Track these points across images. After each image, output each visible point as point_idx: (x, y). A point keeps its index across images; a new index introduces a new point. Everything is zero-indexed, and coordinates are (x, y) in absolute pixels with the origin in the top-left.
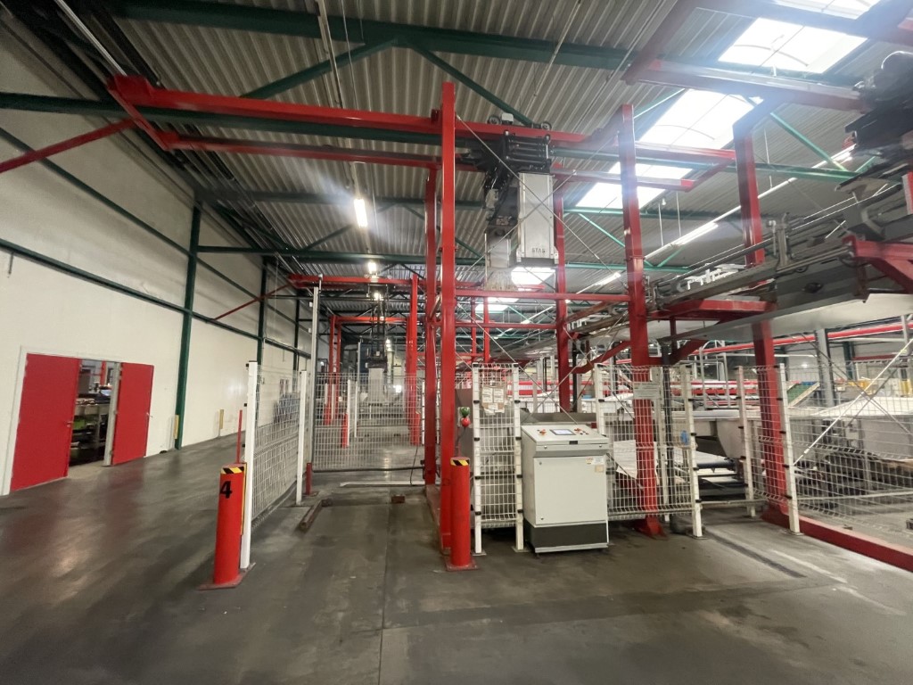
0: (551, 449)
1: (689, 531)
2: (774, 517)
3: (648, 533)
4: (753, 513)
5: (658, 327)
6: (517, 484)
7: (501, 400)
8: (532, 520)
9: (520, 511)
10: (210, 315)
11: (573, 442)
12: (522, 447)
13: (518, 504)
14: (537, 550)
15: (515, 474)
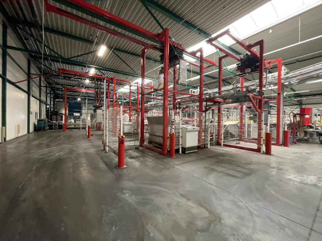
0: (190, 130)
1: (207, 148)
2: (218, 144)
5: (204, 103)
6: (180, 139)
7: (179, 119)
8: (184, 146)
9: (181, 145)
10: (13, 80)
11: (194, 129)
12: (182, 130)
13: (181, 143)
14: (186, 152)
15: (180, 137)
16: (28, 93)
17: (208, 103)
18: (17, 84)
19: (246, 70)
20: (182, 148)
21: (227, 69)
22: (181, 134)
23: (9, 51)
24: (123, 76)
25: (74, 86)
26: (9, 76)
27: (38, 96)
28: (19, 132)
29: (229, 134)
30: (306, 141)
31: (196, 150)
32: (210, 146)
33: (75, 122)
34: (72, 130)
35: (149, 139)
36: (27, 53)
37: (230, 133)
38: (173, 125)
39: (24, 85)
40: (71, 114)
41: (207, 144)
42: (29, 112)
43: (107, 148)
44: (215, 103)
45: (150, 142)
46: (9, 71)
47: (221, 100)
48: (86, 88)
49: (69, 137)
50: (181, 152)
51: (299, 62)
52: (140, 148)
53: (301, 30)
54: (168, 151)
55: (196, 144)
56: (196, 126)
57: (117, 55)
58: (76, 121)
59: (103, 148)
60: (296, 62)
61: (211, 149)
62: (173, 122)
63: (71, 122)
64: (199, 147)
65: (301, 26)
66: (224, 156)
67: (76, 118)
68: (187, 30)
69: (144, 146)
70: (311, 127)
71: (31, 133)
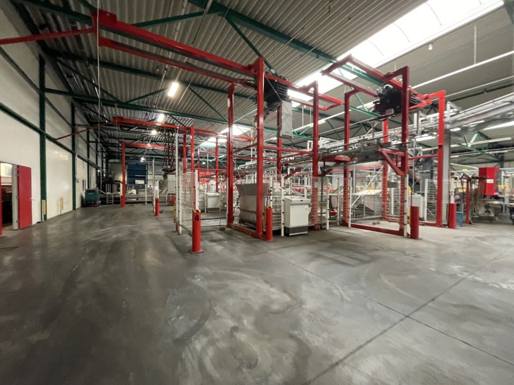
0: (296, 202)
1: (325, 229)
2: (344, 224)
3: (315, 230)
4: (338, 224)
5: (320, 164)
6: (282, 215)
7: (279, 187)
8: (287, 226)
9: (283, 224)
10: (54, 136)
11: (302, 201)
12: (284, 203)
13: (282, 222)
14: (290, 235)
15: (282, 212)
16: (73, 152)
17: (327, 163)
18: (58, 141)
19: (387, 111)
20: (285, 228)
21: (363, 108)
22: (283, 208)
23: (48, 96)
24: (207, 123)
25: (136, 140)
26: (48, 131)
27: (85, 155)
28: (62, 208)
29: (364, 209)
30: (490, 221)
31: (306, 232)
32: (329, 227)
33: (137, 193)
34: (133, 205)
35: (240, 216)
36: (70, 98)
37: (366, 208)
38: (271, 195)
39: (67, 142)
40: (132, 183)
41: (325, 224)
42: (74, 180)
43: (181, 229)
44: (338, 162)
45: (242, 221)
46: (48, 123)
47: (346, 159)
48: (152, 141)
49: (129, 215)
50: (283, 234)
51: (487, 91)
52: (227, 229)
53: (477, 45)
54: (264, 233)
55: (305, 222)
56: (306, 197)
57: (196, 93)
58: (139, 192)
59: (175, 230)
60: (483, 93)
61: (331, 231)
62: (271, 191)
63: (131, 193)
64: (311, 228)
65: (477, 39)
66: (345, 240)
67: (139, 188)
68: (297, 53)
69: (232, 227)
70: (497, 198)
71: (78, 209)
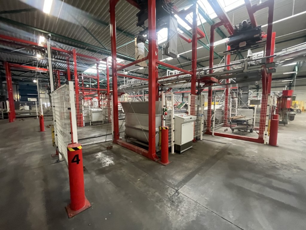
0: (187, 120)
1: (200, 140)
2: (208, 133)
6: (173, 133)
11: (191, 118)
12: (175, 121)
14: (181, 151)
15: (172, 130)
17: (200, 84)
19: (241, 43)
22: (173, 126)
31: (192, 146)
32: (203, 137)
38: (166, 114)
44: (208, 83)
47: (216, 80)
50: (173, 152)
58: (32, 108)
61: (204, 140)
62: (165, 110)
70: (292, 110)
